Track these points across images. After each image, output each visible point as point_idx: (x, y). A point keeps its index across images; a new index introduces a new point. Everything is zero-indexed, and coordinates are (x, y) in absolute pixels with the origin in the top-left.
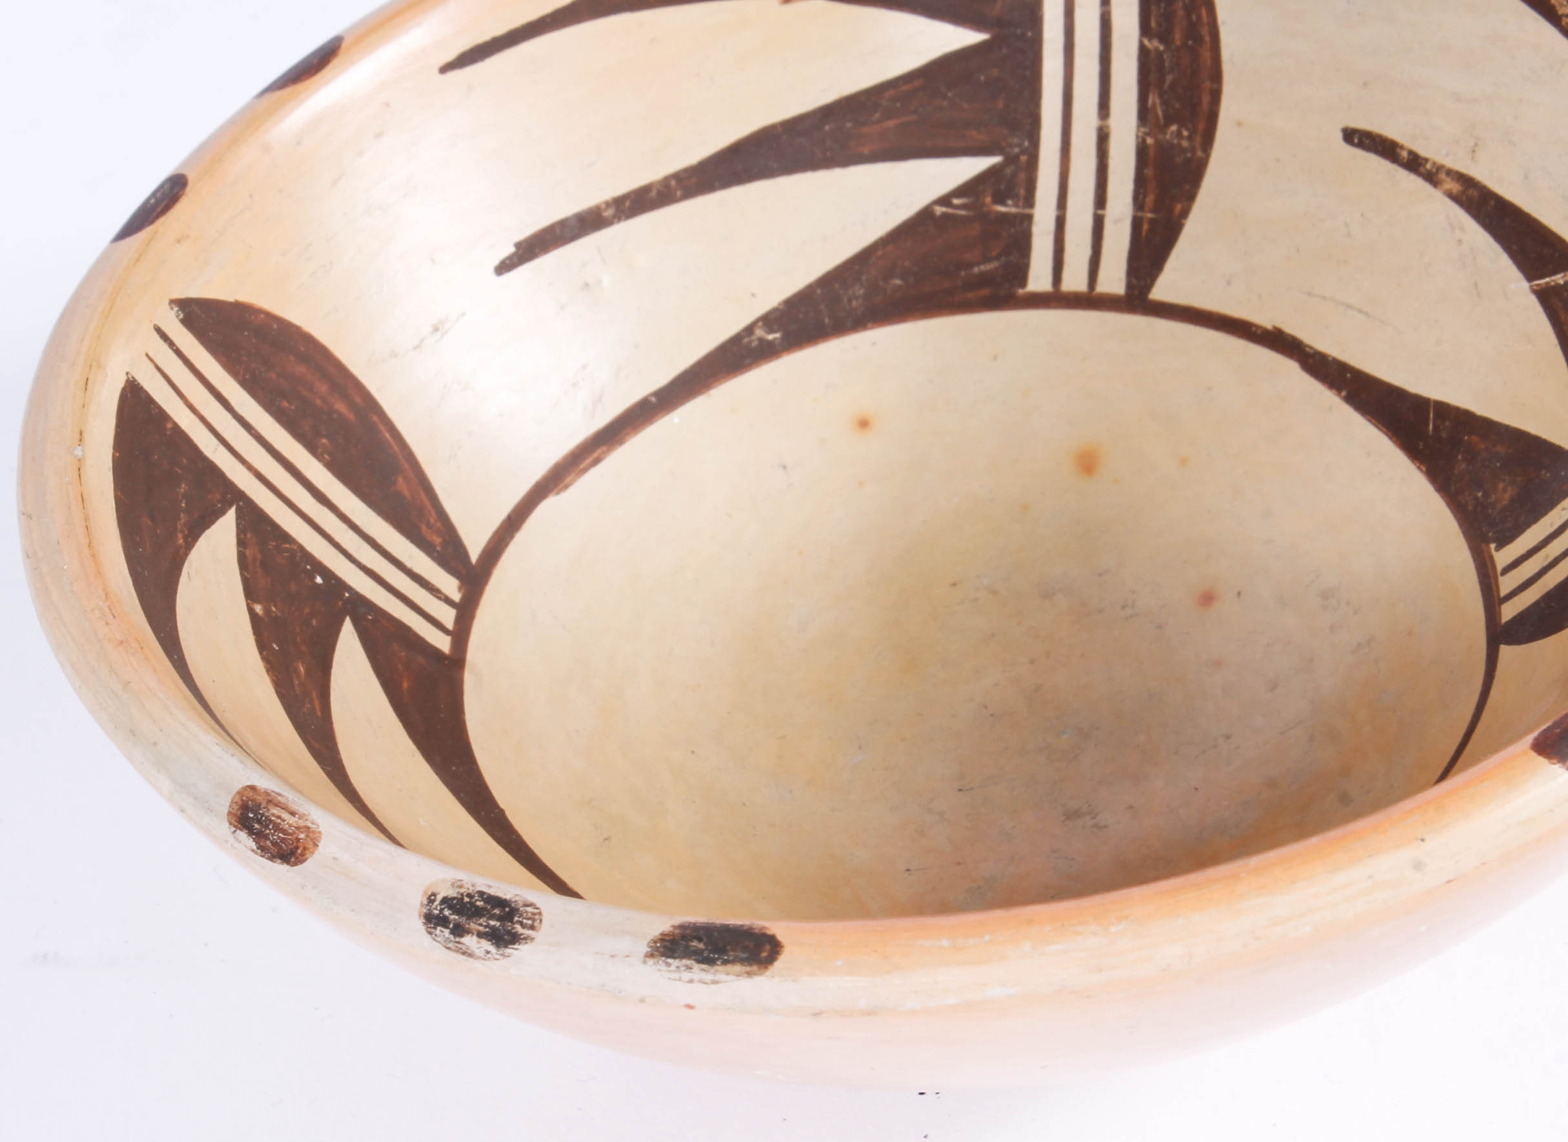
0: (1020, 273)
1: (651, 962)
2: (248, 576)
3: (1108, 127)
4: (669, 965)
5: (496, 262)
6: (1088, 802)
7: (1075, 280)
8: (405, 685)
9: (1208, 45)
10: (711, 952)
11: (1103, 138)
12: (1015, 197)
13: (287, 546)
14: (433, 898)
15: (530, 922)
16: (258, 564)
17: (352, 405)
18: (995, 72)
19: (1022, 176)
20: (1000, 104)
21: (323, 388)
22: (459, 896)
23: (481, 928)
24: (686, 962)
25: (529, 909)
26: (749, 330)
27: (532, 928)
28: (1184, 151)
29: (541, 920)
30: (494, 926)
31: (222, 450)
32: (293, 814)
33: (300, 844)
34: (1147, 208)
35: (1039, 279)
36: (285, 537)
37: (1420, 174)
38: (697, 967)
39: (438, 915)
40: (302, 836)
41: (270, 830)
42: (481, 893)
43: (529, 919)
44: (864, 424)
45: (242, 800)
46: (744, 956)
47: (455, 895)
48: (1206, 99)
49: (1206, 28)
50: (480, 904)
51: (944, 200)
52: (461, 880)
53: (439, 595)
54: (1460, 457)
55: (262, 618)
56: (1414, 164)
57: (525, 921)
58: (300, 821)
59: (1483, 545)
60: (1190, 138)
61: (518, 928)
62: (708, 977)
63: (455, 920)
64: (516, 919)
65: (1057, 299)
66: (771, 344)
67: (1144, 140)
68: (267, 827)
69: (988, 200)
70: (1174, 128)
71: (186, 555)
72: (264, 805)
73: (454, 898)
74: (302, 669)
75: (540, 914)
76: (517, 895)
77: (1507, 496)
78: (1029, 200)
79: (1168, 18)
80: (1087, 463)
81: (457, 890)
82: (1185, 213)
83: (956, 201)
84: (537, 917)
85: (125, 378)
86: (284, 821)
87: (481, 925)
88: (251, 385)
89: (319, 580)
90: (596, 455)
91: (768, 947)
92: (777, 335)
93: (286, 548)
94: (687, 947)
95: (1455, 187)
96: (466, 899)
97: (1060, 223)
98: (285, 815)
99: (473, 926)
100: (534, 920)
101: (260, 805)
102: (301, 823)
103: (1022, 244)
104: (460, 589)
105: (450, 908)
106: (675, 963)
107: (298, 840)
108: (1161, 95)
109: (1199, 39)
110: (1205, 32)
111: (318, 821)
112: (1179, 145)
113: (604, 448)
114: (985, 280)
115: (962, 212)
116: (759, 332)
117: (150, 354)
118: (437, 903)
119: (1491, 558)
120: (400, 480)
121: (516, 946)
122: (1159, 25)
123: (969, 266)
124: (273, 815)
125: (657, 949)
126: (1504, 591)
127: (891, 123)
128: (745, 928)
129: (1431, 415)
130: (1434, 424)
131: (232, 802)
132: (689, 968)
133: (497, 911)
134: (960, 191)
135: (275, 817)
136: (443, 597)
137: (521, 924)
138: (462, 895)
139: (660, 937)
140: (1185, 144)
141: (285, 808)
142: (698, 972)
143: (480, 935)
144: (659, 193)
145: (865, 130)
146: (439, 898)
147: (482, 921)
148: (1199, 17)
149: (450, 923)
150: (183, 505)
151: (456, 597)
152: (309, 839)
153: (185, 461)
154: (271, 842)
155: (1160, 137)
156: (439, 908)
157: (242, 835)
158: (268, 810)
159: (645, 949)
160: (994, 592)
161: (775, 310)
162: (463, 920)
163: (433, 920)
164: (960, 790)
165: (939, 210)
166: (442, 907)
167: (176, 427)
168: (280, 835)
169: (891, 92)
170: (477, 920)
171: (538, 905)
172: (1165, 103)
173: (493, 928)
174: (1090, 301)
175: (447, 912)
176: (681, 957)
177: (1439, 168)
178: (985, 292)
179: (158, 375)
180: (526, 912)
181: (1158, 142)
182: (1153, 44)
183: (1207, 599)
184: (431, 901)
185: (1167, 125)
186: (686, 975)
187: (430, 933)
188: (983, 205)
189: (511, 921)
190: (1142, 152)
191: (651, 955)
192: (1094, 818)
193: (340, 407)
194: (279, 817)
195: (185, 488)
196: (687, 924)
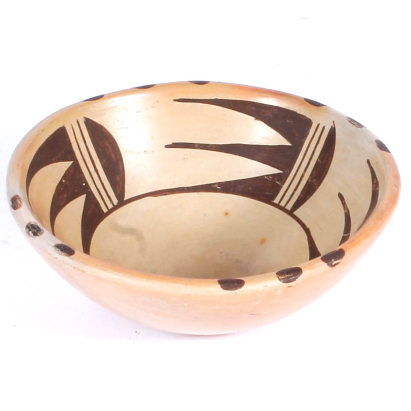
0: (274, 197)
1: (54, 247)
2: (66, 175)
3: (304, 174)
4: (56, 249)
5: (166, 144)
7: (283, 204)
10: (63, 249)
11: (302, 176)
12: (281, 181)
14: (30, 223)
16: (71, 174)
18: (290, 153)
19: (285, 177)
20: (288, 161)
21: (111, 151)
23: (33, 231)
25: (42, 231)
26: (215, 184)
27: (41, 234)
32: (20, 201)
33: (17, 207)
34: (302, 194)
35: (276, 201)
37: (344, 206)
44: (227, 214)
45: (15, 197)
46: (68, 252)
47: (33, 224)
48: (323, 176)
49: (330, 161)
50: (36, 227)
51: (268, 176)
53: (111, 201)
55: (63, 183)
56: (344, 204)
60: (316, 183)
63: (30, 228)
64: (39, 232)
65: (277, 206)
66: (218, 189)
67: (309, 180)
68: (15, 202)
69: (276, 179)
70: (315, 180)
71: (53, 163)
74: (65, 196)
78: (283, 183)
79: (324, 156)
80: (263, 241)
83: (270, 177)
85: (63, 126)
89: (84, 184)
91: (72, 252)
92: (220, 188)
93: (80, 175)
95: (346, 212)
97: (287, 190)
102: (20, 204)
104: (117, 203)
105: (31, 226)
108: (316, 172)
109: (328, 164)
111: (23, 204)
112: (314, 184)
114: (267, 196)
115: (270, 180)
116: (216, 185)
117: (72, 124)
121: (36, 237)
122: (322, 157)
123: (266, 192)
125: (56, 246)
127: (265, 155)
131: (13, 196)
133: (37, 229)
134: (272, 175)
135: (17, 201)
142: (60, 252)
144: (210, 147)
145: (260, 154)
151: (115, 204)
152: (19, 207)
156: (29, 225)
157: (11, 202)
159: (54, 245)
161: (222, 183)
163: (27, 227)
165: (266, 177)
168: (16, 204)
169: (268, 148)
170: (34, 229)
172: (316, 174)
173: (35, 232)
174: (283, 209)
176: (59, 249)
177: (347, 206)
178: (266, 198)
181: (311, 182)
182: (320, 161)
187: (26, 229)
190: (308, 182)
193: (113, 156)
195: (63, 152)
196: (63, 244)
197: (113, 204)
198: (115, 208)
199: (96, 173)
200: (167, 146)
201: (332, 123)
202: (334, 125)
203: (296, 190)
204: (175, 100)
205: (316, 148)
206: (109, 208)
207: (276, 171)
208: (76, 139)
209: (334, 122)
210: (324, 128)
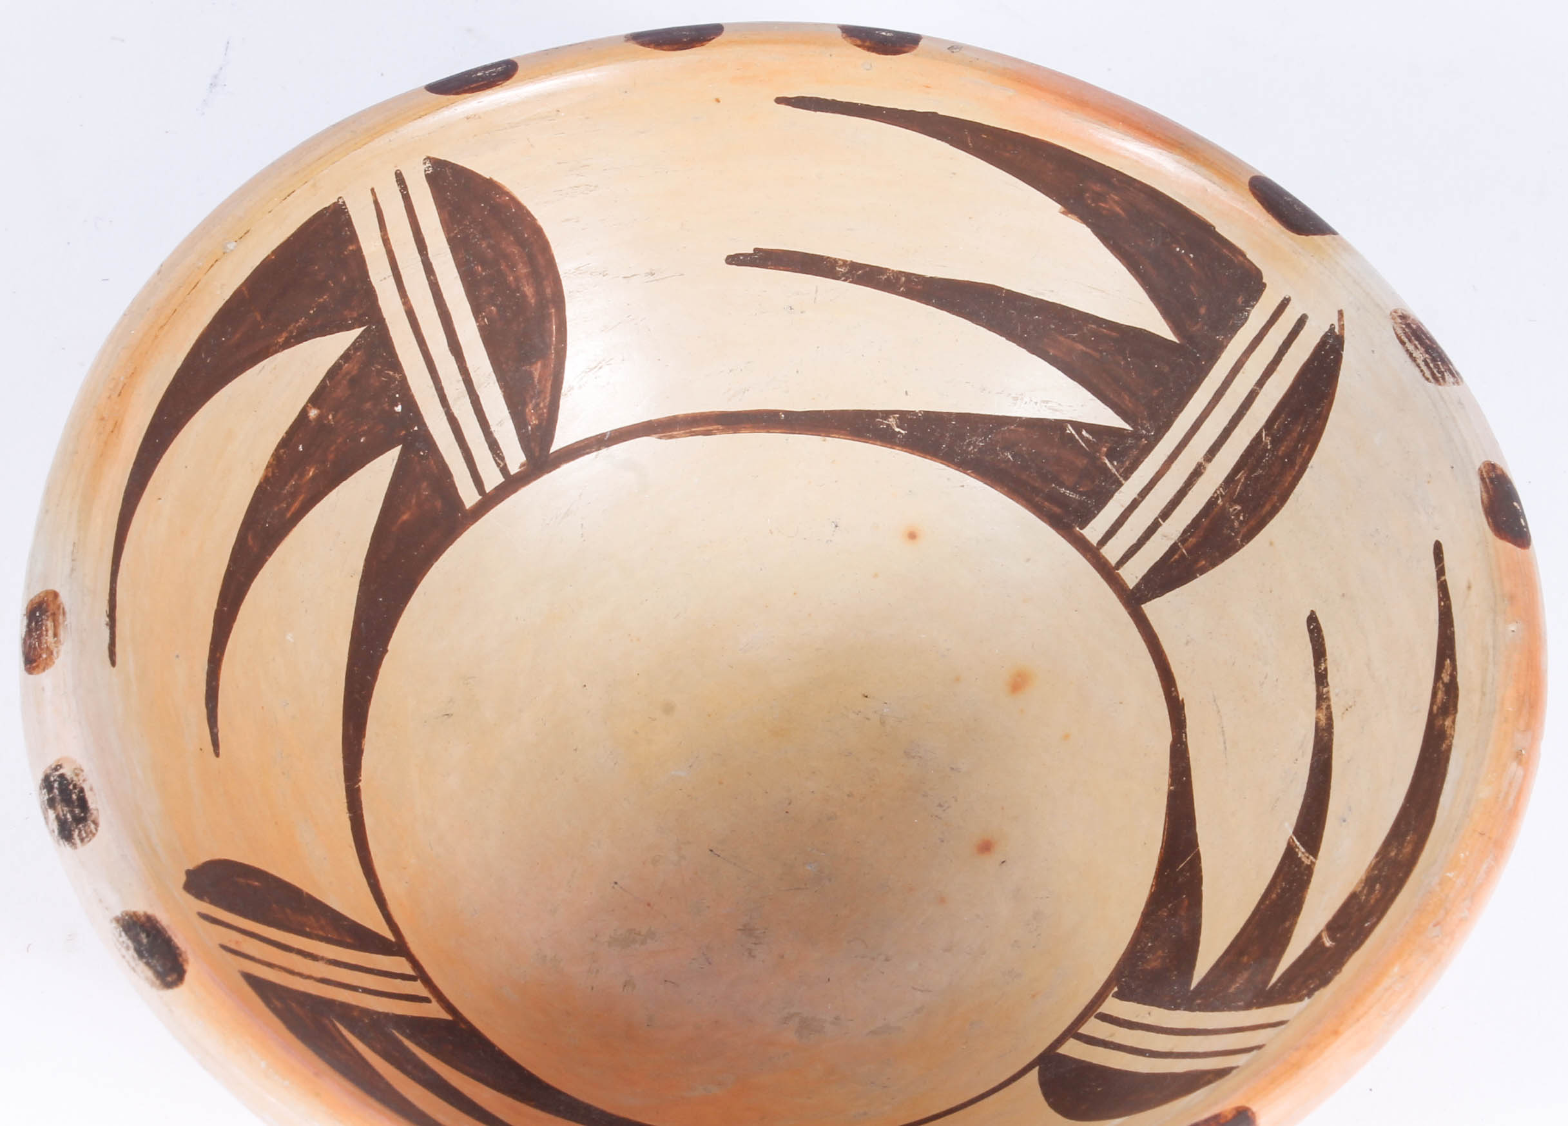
0: (1086, 517)
1: (114, 925)
2: (329, 384)
3: (1205, 468)
4: (120, 936)
5: (731, 253)
6: (766, 929)
7: (1111, 553)
8: (405, 517)
9: (1294, 473)
10: (146, 950)
11: (1197, 473)
12: (1121, 462)
13: (391, 373)
14: (59, 768)
15: (84, 835)
16: (348, 377)
17: (539, 292)
18: (1166, 369)
19: (1135, 452)
20: (1155, 393)
21: (523, 270)
22: (70, 781)
23: (61, 814)
24: (130, 943)
25: (92, 826)
26: (887, 414)
27: (82, 840)
28: (1232, 528)
29: (90, 840)
30: (67, 819)
31: (391, 282)
32: (55, 635)
33: (38, 660)
34: (1186, 545)
35: (1093, 531)
36: (396, 365)
37: (1318, 690)
38: (132, 952)
39: (51, 782)
40: (44, 656)
41: (36, 634)
42: (82, 790)
43: (86, 832)
44: (912, 536)
45: (44, 599)
46: (159, 968)
47: (69, 778)
48: (1268, 507)
49: (1301, 460)
50: (74, 797)
51: (1078, 426)
52: (82, 771)
53: (500, 462)
54: (1170, 906)
55: (310, 421)
56: (1321, 678)
57: (83, 832)
58: (53, 645)
59: (1114, 983)
60: (1241, 523)
61: (76, 833)
62: (133, 964)
63: (55, 794)
64: (81, 826)
65: (1092, 553)
66: (896, 434)
67: (1217, 498)
68: (37, 630)
69: (1104, 449)
70: (1238, 507)
71: (276, 352)
72: (49, 614)
73: (66, 780)
74: (311, 474)
75: (94, 835)
76: (97, 810)
77: (1154, 964)
78: (1128, 473)
79: (1286, 429)
80: (1018, 683)
81: (73, 776)
82: (1203, 571)
83: (1084, 433)
84: (91, 835)
85: (336, 200)
86: (47, 635)
87: (63, 811)
88: (457, 245)
89: (398, 409)
90: (710, 428)
91: (175, 976)
92: (903, 432)
93: (388, 374)
94: (138, 935)
95: (1323, 723)
96: (71, 787)
97: (1134, 505)
98: (51, 633)
99: (59, 807)
100: (87, 836)
101: (47, 612)
102: (52, 646)
103: (1102, 498)
104: (522, 465)
105: (60, 784)
106: (124, 938)
107: (40, 656)
108: (1246, 479)
109: (1292, 463)
110: (1299, 461)
111: (62, 654)
112: (1233, 521)
113: (720, 427)
114: (1062, 502)
115: (1083, 444)
116: (892, 421)
117: (375, 190)
118: (57, 773)
119: (1107, 996)
120: (539, 365)
121: (66, 843)
122: (1279, 430)
123: (1062, 485)
124: (46, 626)
125: (124, 919)
126: (1084, 1030)
127: (1081, 347)
128: (178, 952)
129: (1189, 858)
130: (1184, 865)
131: (39, 595)
132: (128, 948)
133: (77, 811)
134: (1091, 428)
135: (46, 628)
136: (502, 464)
137: (80, 831)
138: (72, 781)
139: (132, 914)
140: (1236, 524)
141: (56, 627)
143: (58, 817)
144: (888, 279)
145: (1061, 339)
146: (61, 771)
147: (66, 809)
148: (1303, 448)
149: (52, 793)
150: (312, 312)
151: (514, 469)
152: (45, 661)
153: (344, 279)
154: (30, 643)
155: (1227, 505)
156: (55, 778)
158: (47, 620)
159: (118, 913)
160: (883, 723)
161: (914, 413)
162: (58, 798)
163: (47, 783)
164: (711, 851)
165: (1070, 430)
166: (58, 779)
167: (359, 252)
168: (37, 643)
169: (1094, 327)
170: (64, 806)
171: (99, 829)
172: (1245, 485)
173: (66, 819)
174: (1109, 573)
175: (56, 785)
176: (130, 938)
177: (1328, 698)
178: (1057, 510)
179: (373, 207)
180: (89, 827)
181: (1223, 508)
182: (1267, 440)
183: (986, 847)
184: (56, 769)
185: (1236, 502)
186: (124, 951)
187: (40, 789)
188: (1099, 451)
189: (78, 824)
190: (1211, 503)
191: (117, 920)
192: (755, 944)
193: (528, 290)
194: (47, 631)
195: (325, 299)
196: (153, 918)
197: (504, 470)
198: (512, 484)
199: (452, 359)
200: (735, 260)
201: (1336, 314)
202: (1342, 327)
203: (1166, 514)
204: (780, 100)
205: (1261, 383)
206: (489, 487)
207: (1107, 417)
208: (386, 241)
209: (1341, 313)
210: (1301, 322)
